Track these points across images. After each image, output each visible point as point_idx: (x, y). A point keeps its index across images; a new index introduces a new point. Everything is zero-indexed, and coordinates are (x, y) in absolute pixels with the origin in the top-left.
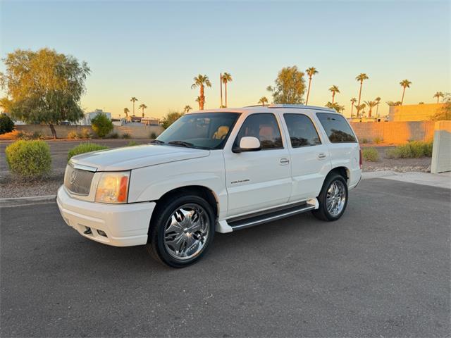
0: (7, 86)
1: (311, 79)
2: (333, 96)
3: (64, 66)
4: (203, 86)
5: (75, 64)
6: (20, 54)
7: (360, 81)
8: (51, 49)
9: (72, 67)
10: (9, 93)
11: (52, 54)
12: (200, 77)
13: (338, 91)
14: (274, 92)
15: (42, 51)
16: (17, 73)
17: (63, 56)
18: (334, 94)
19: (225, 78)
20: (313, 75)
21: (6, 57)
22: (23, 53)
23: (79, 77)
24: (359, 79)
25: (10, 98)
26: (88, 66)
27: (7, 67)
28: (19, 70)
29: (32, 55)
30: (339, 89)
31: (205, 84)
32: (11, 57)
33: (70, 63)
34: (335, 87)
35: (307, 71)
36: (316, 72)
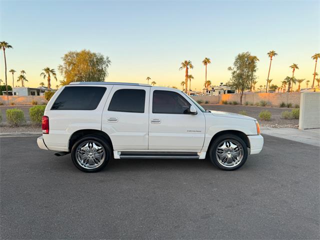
0: (64, 73)
1: (271, 59)
2: (293, 72)
3: (95, 60)
4: (187, 68)
5: (102, 59)
6: (71, 54)
7: (315, 60)
8: (87, 50)
9: (100, 60)
10: (65, 77)
11: (88, 53)
12: (186, 62)
13: (297, 68)
14: (233, 71)
15: (82, 52)
16: (69, 65)
17: (94, 54)
18: (294, 70)
19: (206, 62)
20: (273, 56)
21: (64, 56)
22: (73, 53)
23: (104, 66)
24: (314, 58)
25: (65, 80)
26: (109, 59)
27: (64, 62)
28: (70, 64)
29: (77, 54)
30: (298, 66)
31: (189, 67)
32: (66, 56)
33: (99, 58)
34: (295, 65)
35: (268, 53)
36: (275, 54)
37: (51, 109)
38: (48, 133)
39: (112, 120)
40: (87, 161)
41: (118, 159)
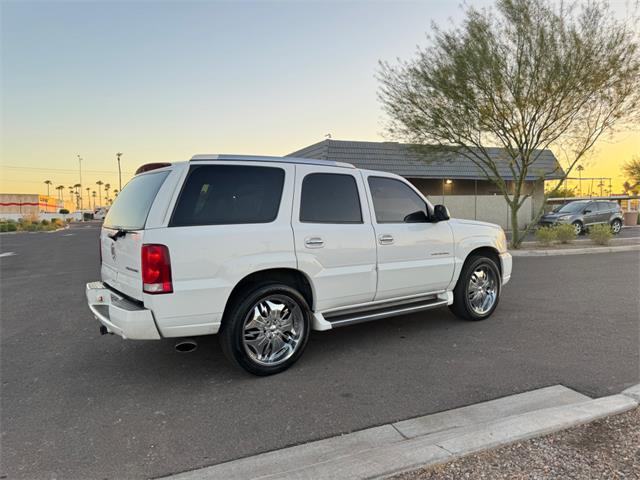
37: (170, 225)
38: (171, 292)
39: (315, 243)
40: (267, 349)
41: (328, 331)
